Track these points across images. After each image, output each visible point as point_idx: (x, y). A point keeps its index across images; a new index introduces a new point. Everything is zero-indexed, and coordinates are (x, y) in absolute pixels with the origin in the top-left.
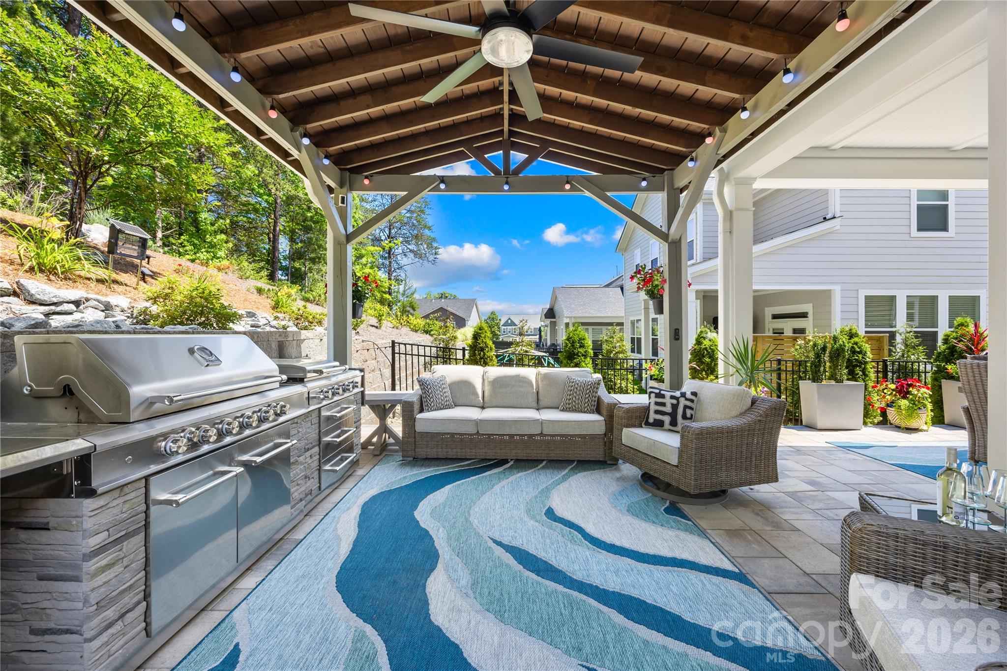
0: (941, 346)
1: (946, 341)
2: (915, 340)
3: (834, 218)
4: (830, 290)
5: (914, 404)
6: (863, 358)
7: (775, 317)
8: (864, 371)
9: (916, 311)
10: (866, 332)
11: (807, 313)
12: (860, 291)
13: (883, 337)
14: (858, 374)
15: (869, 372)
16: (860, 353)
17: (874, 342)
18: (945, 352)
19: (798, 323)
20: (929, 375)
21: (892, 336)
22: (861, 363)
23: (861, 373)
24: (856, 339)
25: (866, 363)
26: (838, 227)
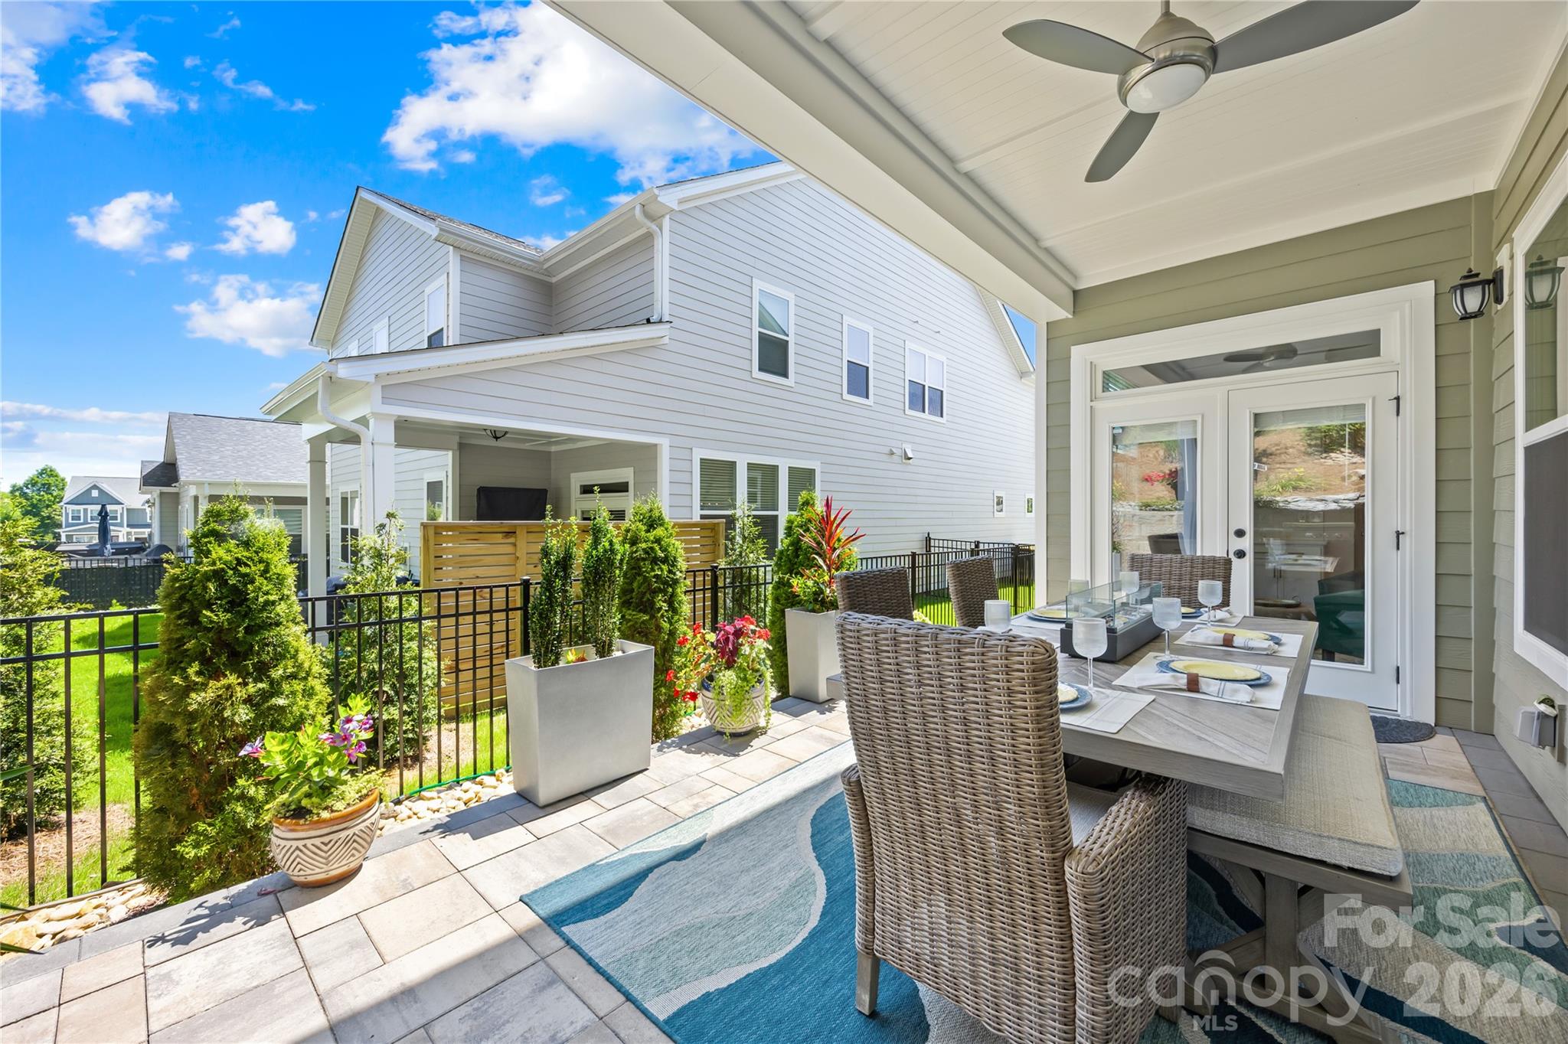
0: (783, 542)
1: (789, 530)
2: (754, 529)
3: (660, 322)
4: (656, 445)
5: (745, 679)
6: (670, 572)
7: (587, 490)
8: (671, 601)
9: (759, 490)
10: (703, 517)
11: (627, 484)
12: (694, 449)
13: (718, 524)
14: (660, 609)
15: (680, 602)
16: (665, 560)
17: (707, 533)
18: (788, 550)
19: (616, 501)
20: (770, 587)
21: (731, 521)
22: (665, 583)
23: (665, 607)
24: (659, 532)
25: (676, 582)
26: (666, 340)
